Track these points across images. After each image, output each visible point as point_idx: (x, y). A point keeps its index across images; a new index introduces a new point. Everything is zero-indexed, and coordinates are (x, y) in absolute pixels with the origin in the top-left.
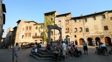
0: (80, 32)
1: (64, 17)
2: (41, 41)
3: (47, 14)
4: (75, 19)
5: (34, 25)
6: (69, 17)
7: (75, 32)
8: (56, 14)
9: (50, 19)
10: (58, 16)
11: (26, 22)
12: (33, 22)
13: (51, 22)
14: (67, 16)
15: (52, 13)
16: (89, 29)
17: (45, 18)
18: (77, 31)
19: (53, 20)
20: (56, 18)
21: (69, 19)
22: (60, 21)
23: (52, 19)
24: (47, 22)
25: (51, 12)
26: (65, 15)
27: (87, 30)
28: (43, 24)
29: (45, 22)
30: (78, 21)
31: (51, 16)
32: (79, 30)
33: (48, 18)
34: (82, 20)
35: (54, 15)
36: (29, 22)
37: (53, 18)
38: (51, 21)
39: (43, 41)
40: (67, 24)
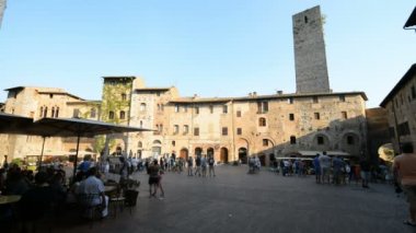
0: (184, 134)
1: (154, 97)
2: (88, 150)
3: (108, 80)
4: (178, 104)
5: (68, 104)
6: (165, 98)
7: (174, 134)
8: (136, 85)
9: (119, 95)
10: (139, 91)
11: (40, 93)
12: (65, 97)
13: (120, 104)
14: (162, 95)
15: (126, 80)
16: (200, 131)
17: (104, 89)
18: (178, 131)
19: (128, 99)
20: (134, 96)
21: (165, 102)
22: (144, 104)
23: (123, 95)
24: (108, 101)
25: (123, 78)
26: (158, 92)
27: (197, 132)
28: (98, 104)
29: (105, 101)
30: (182, 109)
31: (122, 87)
32: (182, 129)
33: (113, 91)
34: (189, 110)
35: (131, 86)
36: (51, 95)
37: (128, 92)
38: (120, 99)
39: (95, 151)
40: (159, 114)
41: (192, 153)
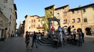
0: (78, 22)
1: (62, 10)
2: (43, 31)
3: (47, 9)
4: (73, 10)
5: (37, 18)
6: (66, 9)
7: (73, 23)
8: (55, 8)
9: (49, 13)
10: (56, 9)
11: (31, 17)
12: (36, 16)
13: (50, 15)
14: (65, 9)
15: (51, 7)
16: (88, 19)
17: (45, 12)
18: (74, 21)
19: (52, 13)
20: (54, 12)
21: (67, 11)
22: (58, 14)
23: (51, 12)
24: (47, 15)
26: (63, 8)
27: (85, 20)
28: (44, 17)
29: (46, 16)
30: (76, 12)
31: (50, 10)
32: (77, 20)
33: (48, 12)
34: (80, 11)
35: (53, 9)
36: (33, 16)
37: (52, 11)
38: (50, 14)
39: (45, 31)
40: (65, 16)
41: (84, 31)
